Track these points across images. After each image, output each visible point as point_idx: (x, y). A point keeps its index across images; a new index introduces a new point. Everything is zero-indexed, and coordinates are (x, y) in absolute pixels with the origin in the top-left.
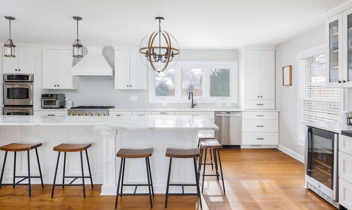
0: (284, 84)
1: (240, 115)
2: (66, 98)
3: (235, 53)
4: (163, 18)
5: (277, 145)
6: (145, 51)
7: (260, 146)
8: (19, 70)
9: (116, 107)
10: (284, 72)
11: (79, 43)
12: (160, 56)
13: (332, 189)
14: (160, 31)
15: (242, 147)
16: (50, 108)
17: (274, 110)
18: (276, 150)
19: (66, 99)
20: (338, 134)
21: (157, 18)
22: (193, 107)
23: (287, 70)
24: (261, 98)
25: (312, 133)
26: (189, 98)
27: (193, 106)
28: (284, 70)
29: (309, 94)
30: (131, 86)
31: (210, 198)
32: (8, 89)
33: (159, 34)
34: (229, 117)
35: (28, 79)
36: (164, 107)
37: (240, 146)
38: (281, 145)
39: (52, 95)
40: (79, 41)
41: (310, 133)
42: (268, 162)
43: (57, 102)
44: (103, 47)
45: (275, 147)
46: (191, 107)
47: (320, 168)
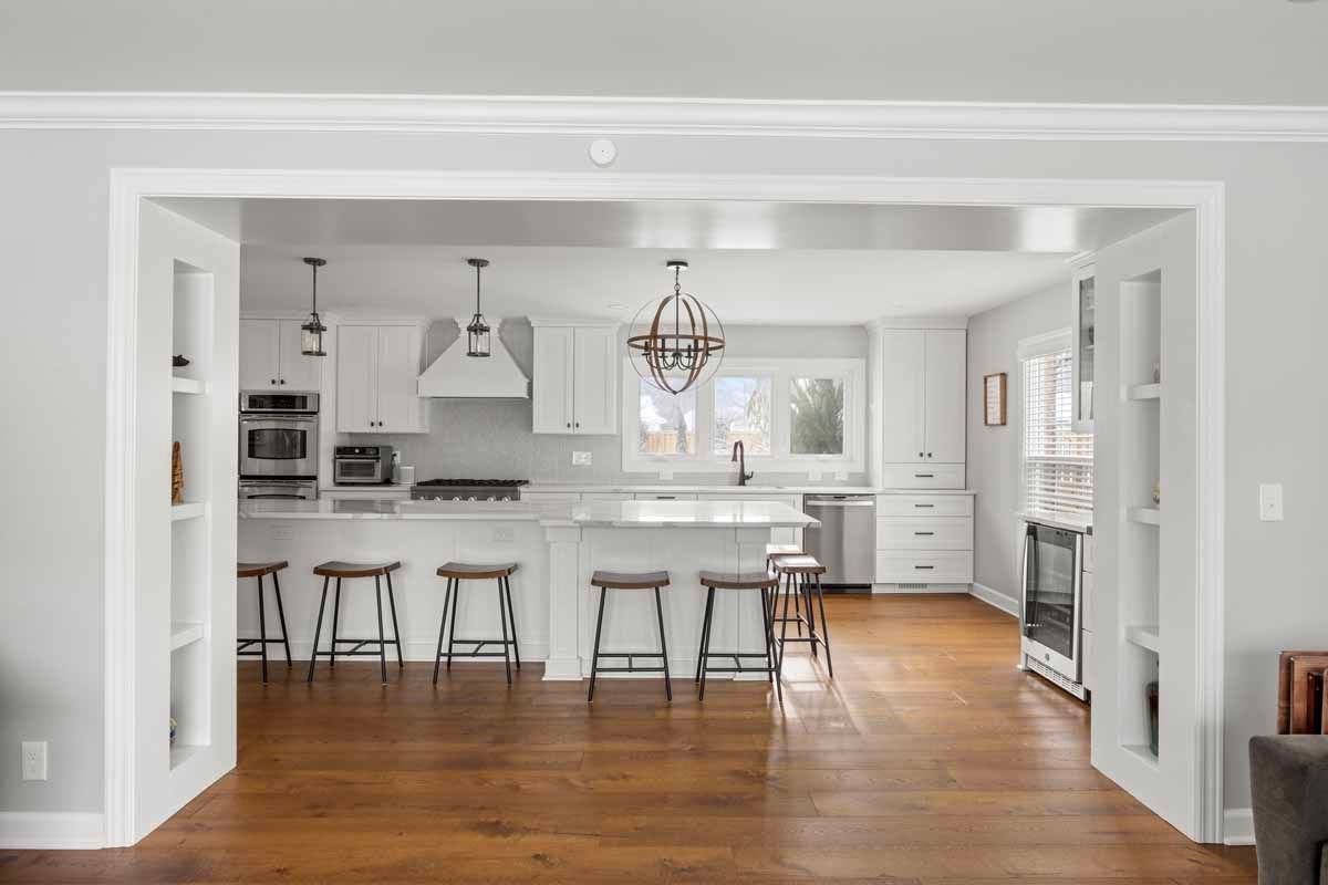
0: (989, 422)
1: (871, 503)
2: (395, 459)
3: (860, 337)
4: (685, 264)
5: (970, 585)
6: (641, 343)
7: (924, 585)
8: (282, 382)
9: (534, 482)
10: (988, 390)
11: (481, 321)
12: (677, 354)
13: (1071, 657)
14: (677, 294)
15: (875, 590)
16: (353, 484)
17: (964, 492)
18: (967, 597)
19: (397, 460)
20: (1082, 534)
21: (670, 264)
22: (742, 483)
23: (995, 384)
24: (928, 460)
25: (1035, 539)
26: (734, 459)
27: (743, 479)
28: (988, 384)
29: (1048, 446)
30: (577, 425)
31: (793, 685)
32: (252, 434)
33: (673, 301)
34: (841, 508)
35: (304, 406)
36: (666, 483)
37: (869, 587)
38: (980, 582)
39: (363, 450)
40: (481, 318)
41: (1032, 537)
42: (940, 621)
43: (378, 468)
44: (500, 320)
45: (964, 590)
46: (738, 481)
47: (1051, 617)
